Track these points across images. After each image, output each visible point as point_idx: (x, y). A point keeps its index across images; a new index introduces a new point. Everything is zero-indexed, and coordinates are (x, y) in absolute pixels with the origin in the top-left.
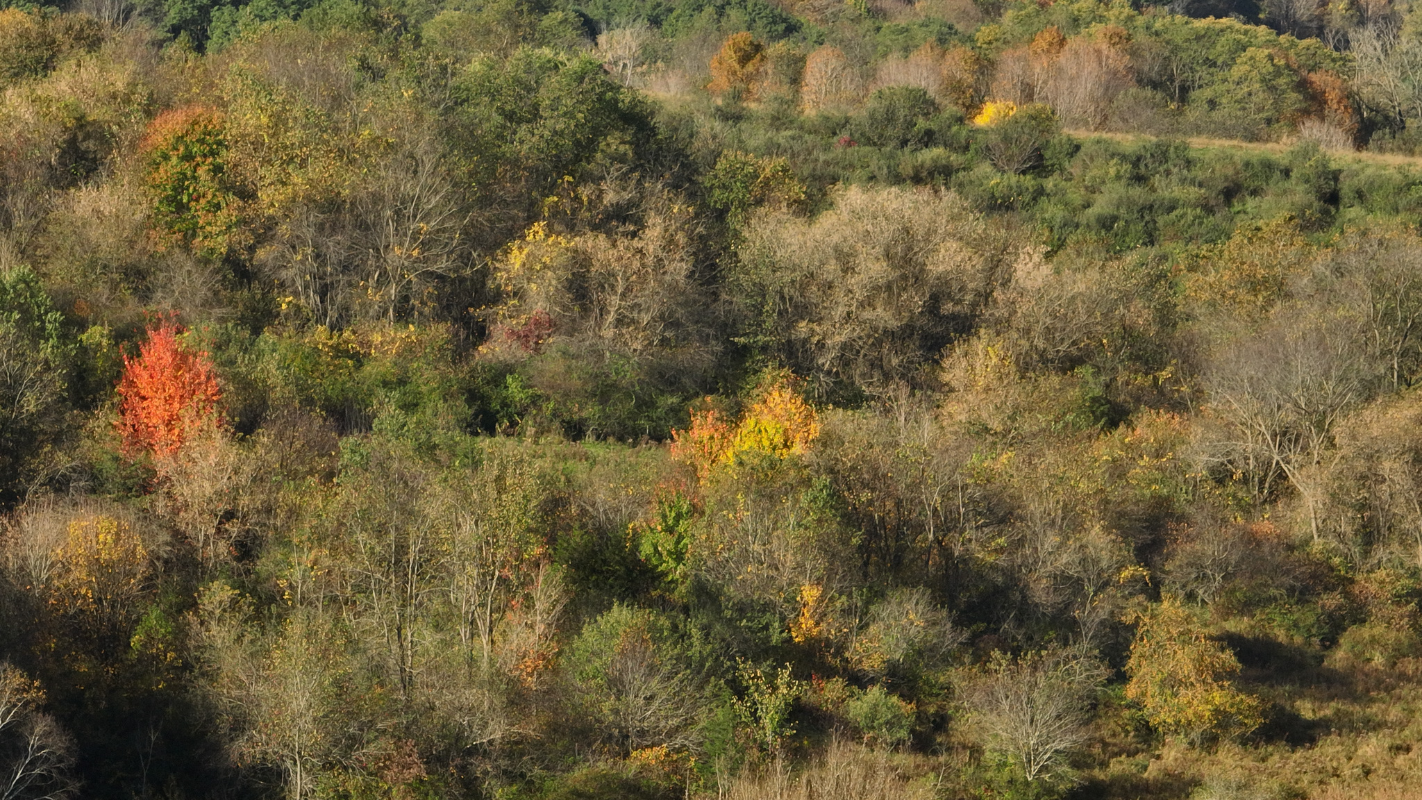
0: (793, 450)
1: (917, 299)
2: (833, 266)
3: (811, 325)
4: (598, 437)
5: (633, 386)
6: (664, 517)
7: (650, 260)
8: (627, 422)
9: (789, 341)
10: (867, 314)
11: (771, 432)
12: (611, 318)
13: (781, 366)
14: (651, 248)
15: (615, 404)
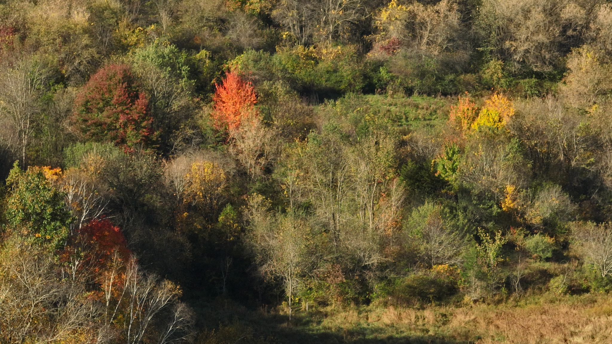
0: (503, 123)
1: (556, 30)
2: (520, 17)
3: (511, 42)
4: (419, 93)
5: (434, 70)
6: (447, 153)
7: (442, 15)
8: (432, 87)
9: (502, 49)
10: (535, 38)
11: (494, 115)
12: (425, 40)
13: (498, 59)
14: (442, 10)
15: (426, 79)
